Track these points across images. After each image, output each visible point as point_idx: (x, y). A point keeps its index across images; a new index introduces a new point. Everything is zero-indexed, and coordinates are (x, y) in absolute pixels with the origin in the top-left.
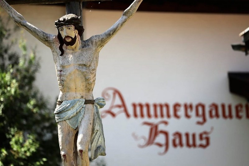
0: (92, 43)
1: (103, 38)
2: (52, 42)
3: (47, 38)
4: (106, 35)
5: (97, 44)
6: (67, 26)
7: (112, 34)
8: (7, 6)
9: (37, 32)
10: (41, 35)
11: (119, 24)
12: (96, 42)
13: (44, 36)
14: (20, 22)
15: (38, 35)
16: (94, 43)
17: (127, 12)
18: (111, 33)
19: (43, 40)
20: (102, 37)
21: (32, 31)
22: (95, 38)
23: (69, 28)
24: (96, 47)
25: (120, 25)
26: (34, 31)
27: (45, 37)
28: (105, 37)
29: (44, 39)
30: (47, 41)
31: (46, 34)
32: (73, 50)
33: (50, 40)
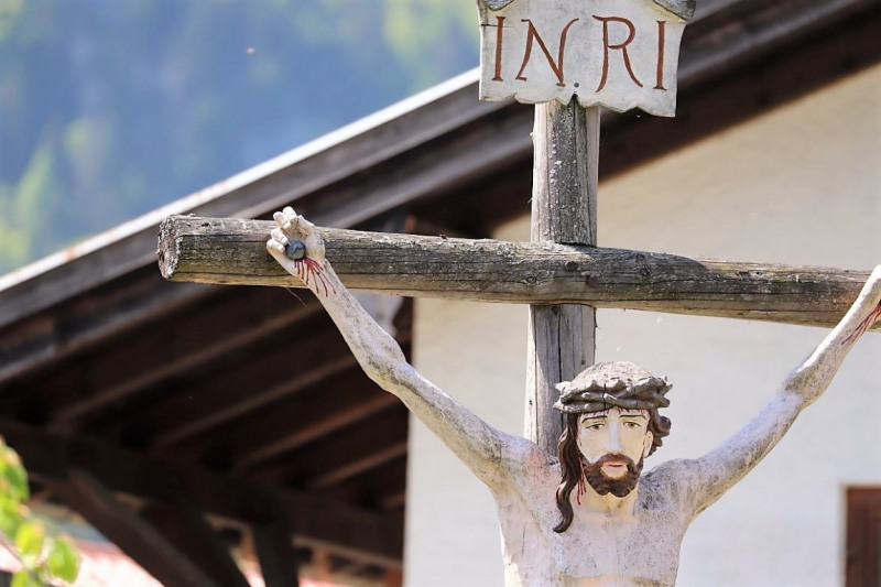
0: (674, 494)
1: (717, 478)
2: (521, 468)
3: (499, 447)
4: (728, 465)
5: (692, 500)
6: (625, 412)
7: (751, 464)
8: (344, 295)
9: (460, 418)
10: (474, 432)
11: (776, 426)
12: (690, 489)
13: (485, 437)
14: (389, 370)
15: (461, 430)
16: (683, 495)
17: (804, 379)
18: (748, 459)
19: (480, 455)
20: (711, 473)
21: (437, 413)
22: (688, 473)
23: (631, 420)
24: (690, 511)
25: (779, 430)
26: (448, 413)
27: (492, 445)
28: (723, 473)
29: (487, 450)
30: (495, 459)
31: (494, 432)
32: (608, 512)
33: (508, 460)
